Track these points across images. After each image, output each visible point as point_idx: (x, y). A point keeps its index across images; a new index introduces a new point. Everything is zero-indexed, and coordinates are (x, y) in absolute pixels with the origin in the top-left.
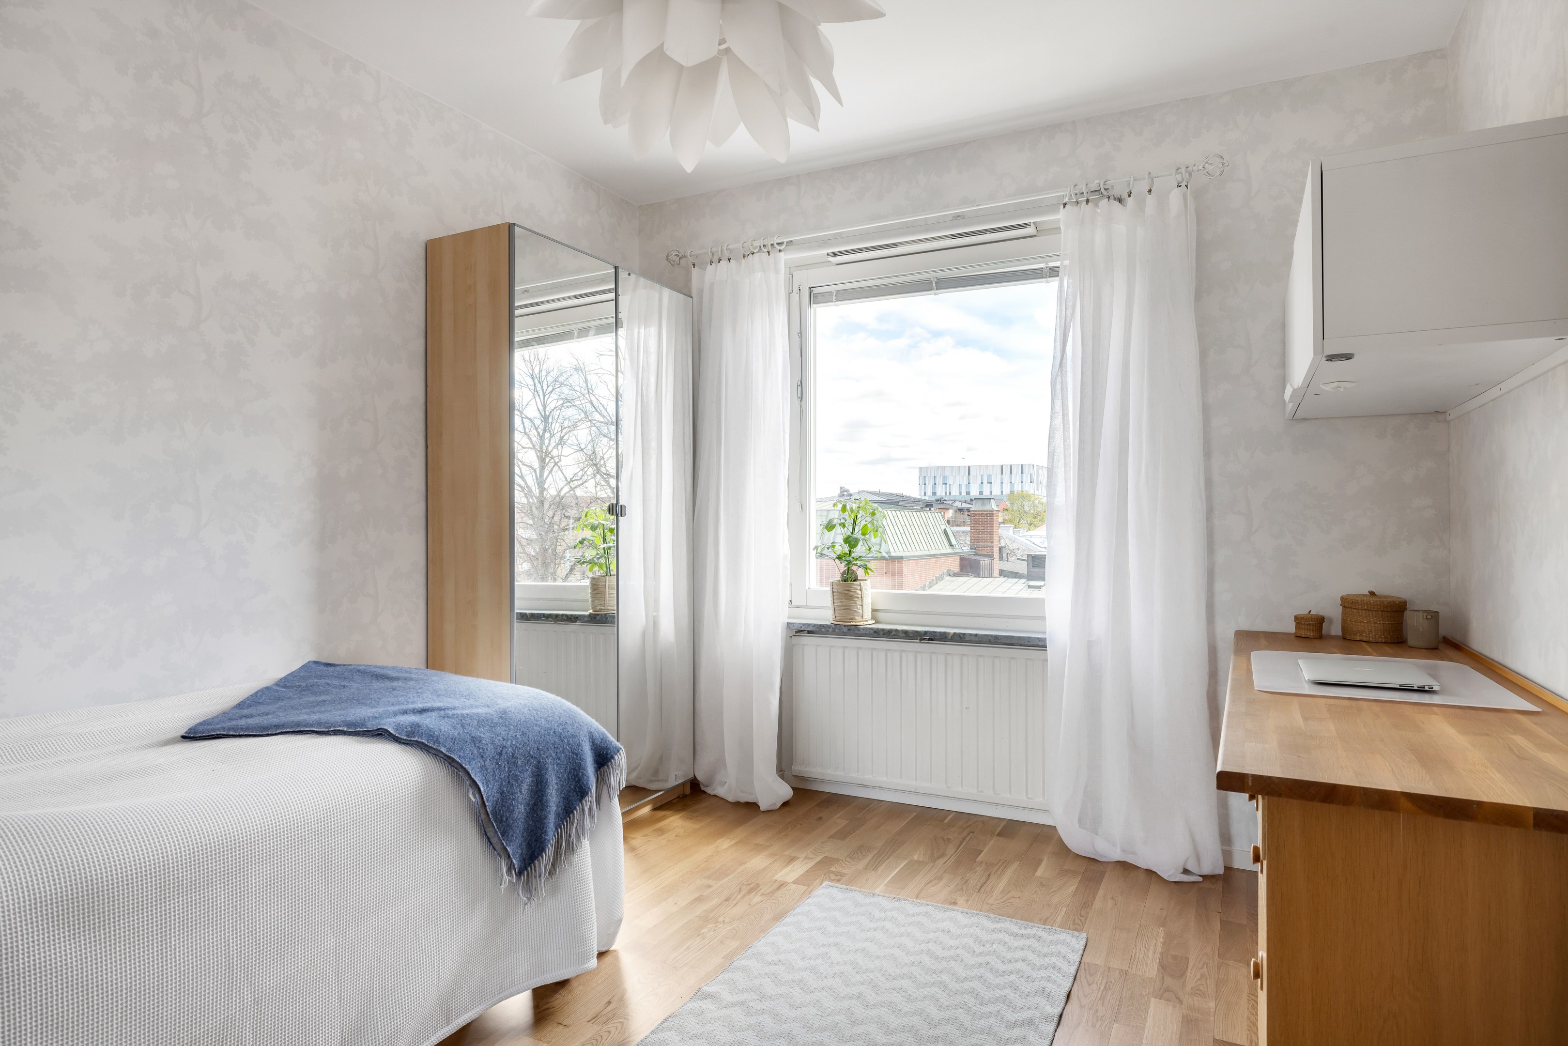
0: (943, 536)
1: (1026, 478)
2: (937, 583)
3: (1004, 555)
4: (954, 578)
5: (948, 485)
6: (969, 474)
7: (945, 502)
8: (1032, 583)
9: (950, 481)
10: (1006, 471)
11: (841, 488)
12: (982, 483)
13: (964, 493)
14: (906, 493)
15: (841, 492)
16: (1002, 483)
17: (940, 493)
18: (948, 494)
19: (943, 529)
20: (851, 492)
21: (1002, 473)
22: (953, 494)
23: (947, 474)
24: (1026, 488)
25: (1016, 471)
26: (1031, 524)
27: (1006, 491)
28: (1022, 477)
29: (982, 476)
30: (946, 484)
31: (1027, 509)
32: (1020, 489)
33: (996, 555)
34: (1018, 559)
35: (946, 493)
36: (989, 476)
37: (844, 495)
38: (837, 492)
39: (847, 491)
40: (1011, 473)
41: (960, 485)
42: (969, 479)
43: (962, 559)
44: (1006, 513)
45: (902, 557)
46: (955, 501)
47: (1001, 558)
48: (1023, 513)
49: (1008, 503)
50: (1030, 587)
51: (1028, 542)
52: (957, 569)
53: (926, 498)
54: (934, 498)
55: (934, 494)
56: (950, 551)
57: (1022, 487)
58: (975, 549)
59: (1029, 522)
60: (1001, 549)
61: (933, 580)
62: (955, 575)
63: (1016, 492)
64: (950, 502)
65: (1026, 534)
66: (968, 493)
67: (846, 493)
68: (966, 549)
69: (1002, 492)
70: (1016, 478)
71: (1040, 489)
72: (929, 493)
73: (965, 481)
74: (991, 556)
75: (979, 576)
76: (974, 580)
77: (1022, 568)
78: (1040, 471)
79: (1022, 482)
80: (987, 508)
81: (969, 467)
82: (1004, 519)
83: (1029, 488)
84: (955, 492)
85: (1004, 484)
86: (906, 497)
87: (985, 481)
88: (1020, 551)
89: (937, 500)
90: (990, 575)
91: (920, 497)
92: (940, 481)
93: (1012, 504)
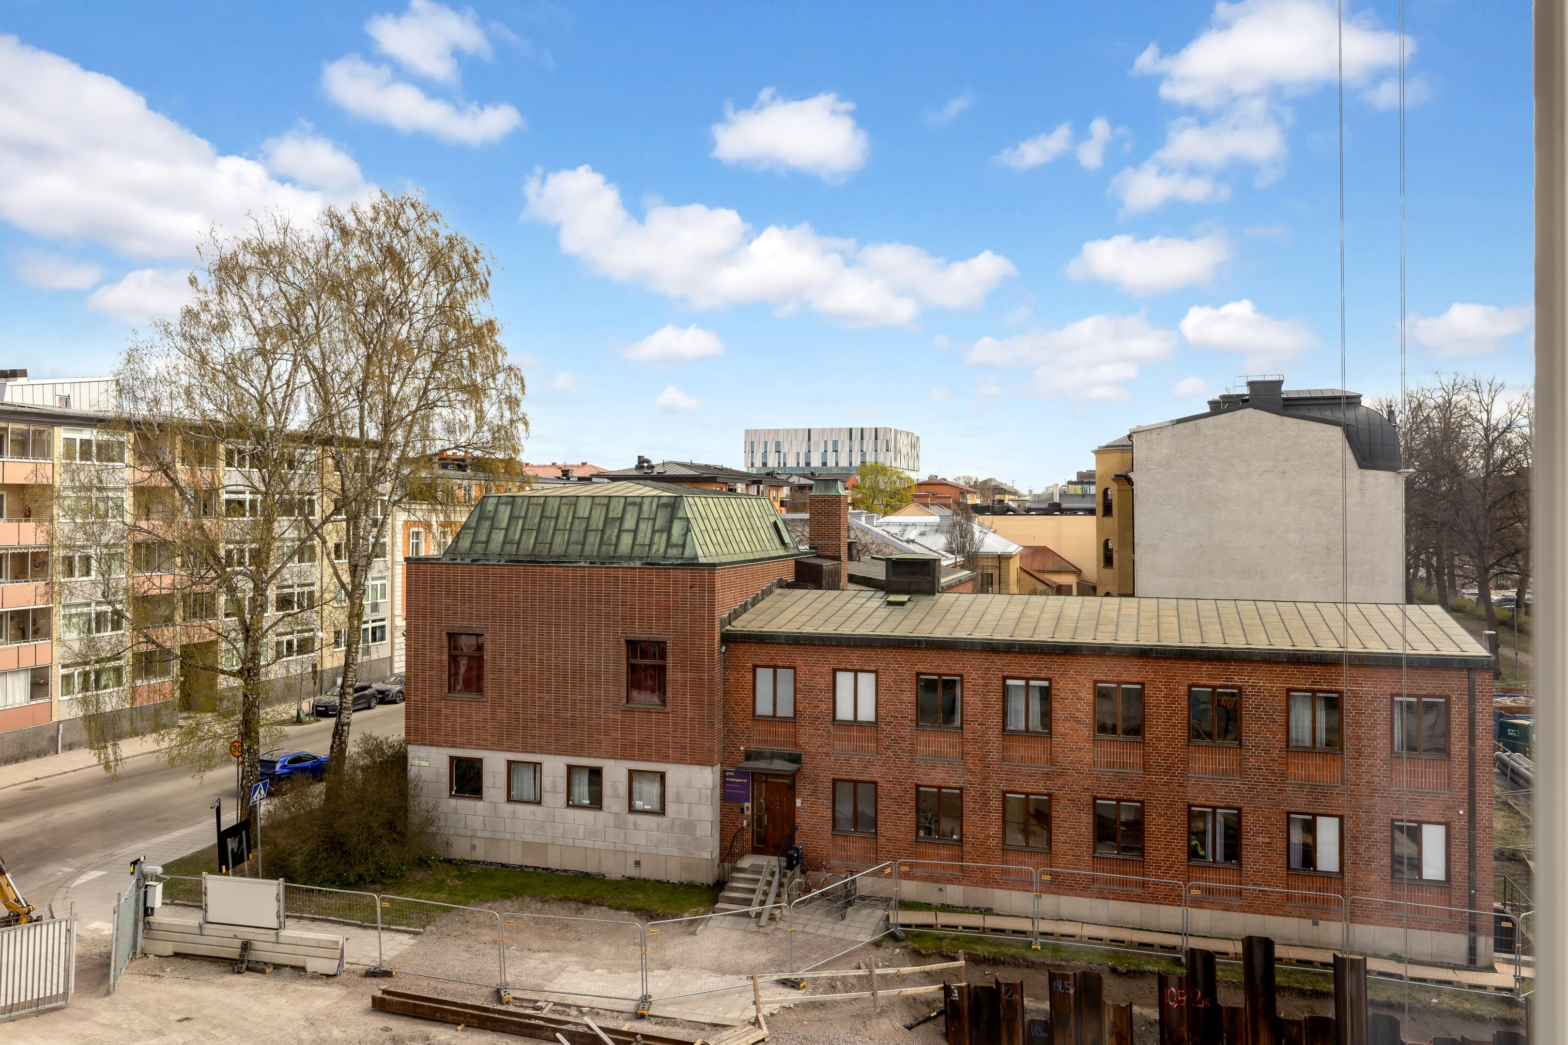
0: (772, 531)
1: (881, 445)
2: (763, 599)
3: (854, 552)
4: (787, 591)
5: (782, 454)
6: (809, 439)
7: (779, 477)
8: (892, 598)
9: (785, 449)
10: (856, 436)
11: (639, 457)
12: (826, 451)
13: (802, 464)
14: (727, 465)
15: (639, 463)
16: (851, 451)
17: (772, 463)
18: (782, 465)
19: (772, 521)
20: (654, 463)
21: (851, 439)
22: (789, 465)
23: (780, 439)
24: (881, 460)
25: (869, 437)
26: (887, 506)
27: (856, 462)
28: (876, 443)
29: (826, 442)
30: (779, 452)
31: (882, 486)
32: (873, 460)
33: (844, 556)
34: (873, 558)
35: (779, 463)
36: (835, 443)
37: (643, 467)
38: (635, 462)
39: (648, 461)
40: (862, 438)
41: (798, 454)
42: (809, 446)
43: (798, 563)
44: (856, 491)
45: (714, 565)
46: (791, 475)
47: (850, 558)
48: (876, 491)
49: (858, 477)
50: (890, 603)
51: (886, 535)
52: (791, 579)
53: (754, 471)
54: (764, 472)
55: (765, 464)
56: (782, 552)
57: (876, 458)
58: (815, 548)
59: (884, 502)
60: (850, 545)
61: (758, 594)
62: (789, 586)
63: (868, 464)
64: (784, 477)
65: (881, 520)
66: (808, 464)
67: (646, 465)
68: (804, 548)
69: (851, 463)
70: (869, 446)
71: (898, 460)
72: (758, 463)
73: (804, 449)
74: (838, 558)
75: (820, 588)
76: (815, 593)
77: (879, 572)
78: (899, 436)
79: (876, 451)
80: (833, 493)
81: (809, 430)
82: (853, 499)
83: (885, 459)
84: (791, 463)
85: (853, 453)
86: (727, 469)
87: (830, 448)
88: (874, 546)
89: (768, 474)
90: (835, 586)
91: (745, 470)
92: (771, 448)
93: (863, 479)
